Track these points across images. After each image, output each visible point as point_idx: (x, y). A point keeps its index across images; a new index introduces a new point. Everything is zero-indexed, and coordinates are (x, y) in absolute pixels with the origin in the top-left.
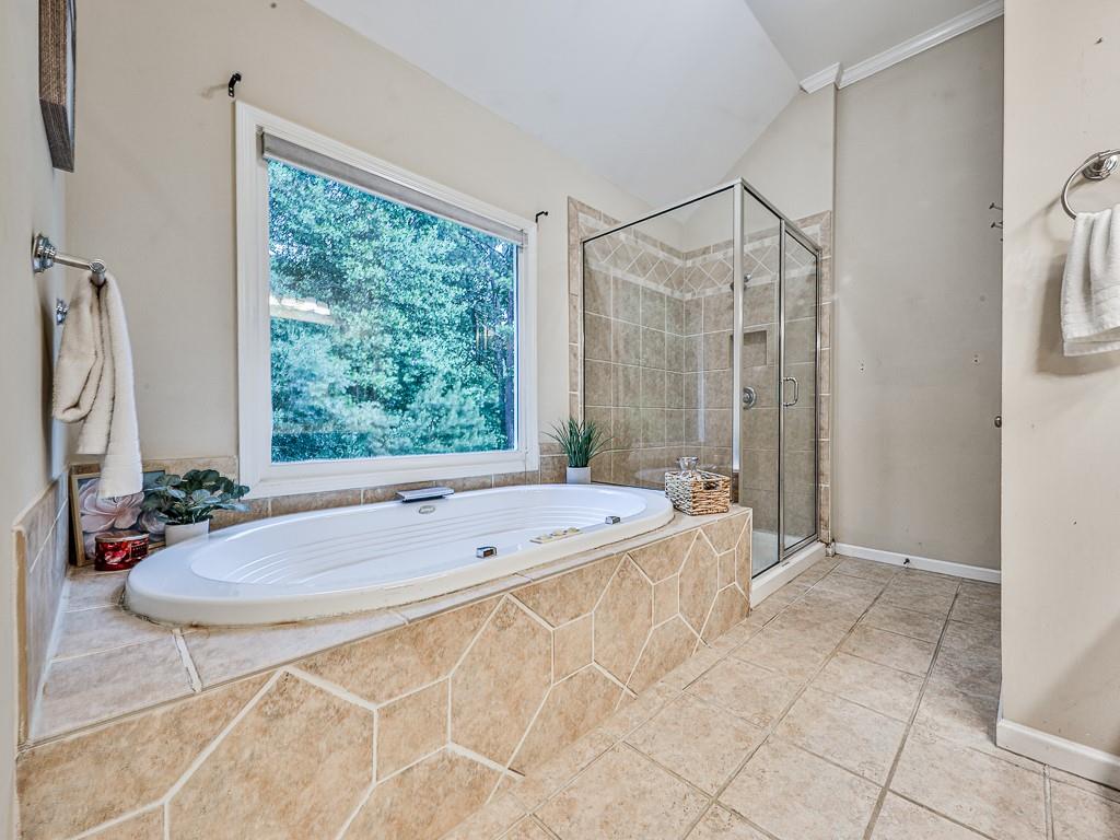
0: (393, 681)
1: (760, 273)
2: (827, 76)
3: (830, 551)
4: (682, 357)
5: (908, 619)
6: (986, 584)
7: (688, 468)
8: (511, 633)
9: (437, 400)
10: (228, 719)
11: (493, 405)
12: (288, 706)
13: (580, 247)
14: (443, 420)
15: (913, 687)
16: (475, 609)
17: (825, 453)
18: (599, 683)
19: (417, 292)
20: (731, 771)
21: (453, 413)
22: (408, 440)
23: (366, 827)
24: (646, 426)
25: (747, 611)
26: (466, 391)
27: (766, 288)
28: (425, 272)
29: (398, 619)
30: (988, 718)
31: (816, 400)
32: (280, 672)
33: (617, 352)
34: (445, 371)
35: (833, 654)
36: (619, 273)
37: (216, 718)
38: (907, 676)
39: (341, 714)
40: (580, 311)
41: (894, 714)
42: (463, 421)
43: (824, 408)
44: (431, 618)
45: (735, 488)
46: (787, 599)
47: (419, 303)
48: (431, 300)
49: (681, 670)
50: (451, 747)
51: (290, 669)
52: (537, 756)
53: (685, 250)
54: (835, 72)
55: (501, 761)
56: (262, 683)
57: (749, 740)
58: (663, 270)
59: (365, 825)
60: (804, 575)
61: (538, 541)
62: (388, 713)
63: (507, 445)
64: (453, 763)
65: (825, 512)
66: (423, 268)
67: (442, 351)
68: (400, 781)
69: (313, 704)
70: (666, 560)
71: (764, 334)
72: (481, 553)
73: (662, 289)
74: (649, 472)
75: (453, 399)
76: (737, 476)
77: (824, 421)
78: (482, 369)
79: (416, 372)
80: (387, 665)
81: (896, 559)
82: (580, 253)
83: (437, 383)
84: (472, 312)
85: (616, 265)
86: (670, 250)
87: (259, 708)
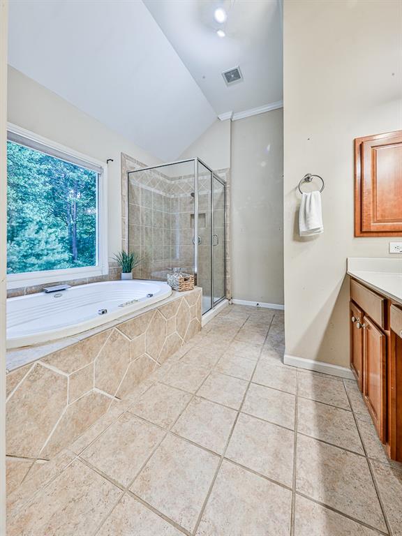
0: (75, 364)
1: (203, 189)
2: (227, 115)
3: (230, 302)
4: (170, 221)
5: (258, 326)
6: (280, 310)
7: (177, 272)
8: (116, 343)
9: (33, 236)
10: (18, 383)
11: (65, 238)
12: (38, 376)
13: (126, 175)
14: (37, 246)
15: (259, 349)
16: (103, 334)
17: (228, 263)
18: (147, 360)
19: (21, 177)
20: (199, 385)
21: (43, 243)
22: (15, 257)
23: (65, 423)
24: (155, 252)
25: (200, 329)
26: (50, 231)
27: (205, 196)
28: (27, 167)
29: (75, 340)
30: (281, 357)
31: (225, 243)
32: (35, 363)
33: (143, 221)
34: (38, 220)
35: (233, 341)
36: (144, 186)
37: (14, 383)
38: (257, 346)
39: (56, 379)
40: (127, 203)
41: (253, 358)
42: (48, 246)
43: (228, 245)
44: (88, 338)
45: (196, 279)
46: (215, 322)
47: (22, 184)
48: (30, 182)
49: (177, 353)
50: (95, 389)
51: (38, 362)
52: (125, 391)
53: (171, 177)
54: (231, 115)
55: (112, 394)
56: (29, 368)
57: (205, 374)
58: (162, 185)
59: (64, 422)
60: (222, 312)
61: (122, 306)
62: (73, 377)
63: (92, 263)
64: (95, 395)
65: (228, 287)
66: (25, 165)
67: (36, 209)
68: (77, 404)
69: (47, 375)
70: (171, 310)
71: (204, 214)
72: (101, 312)
73: (161, 193)
74: (157, 273)
75: (43, 235)
76: (196, 275)
77: (228, 251)
78: (58, 219)
79: (20, 221)
80: (73, 358)
81: (254, 304)
82: (127, 178)
83: (32, 227)
84: (53, 189)
85: (142, 182)
86: (165, 176)
87: (28, 378)
